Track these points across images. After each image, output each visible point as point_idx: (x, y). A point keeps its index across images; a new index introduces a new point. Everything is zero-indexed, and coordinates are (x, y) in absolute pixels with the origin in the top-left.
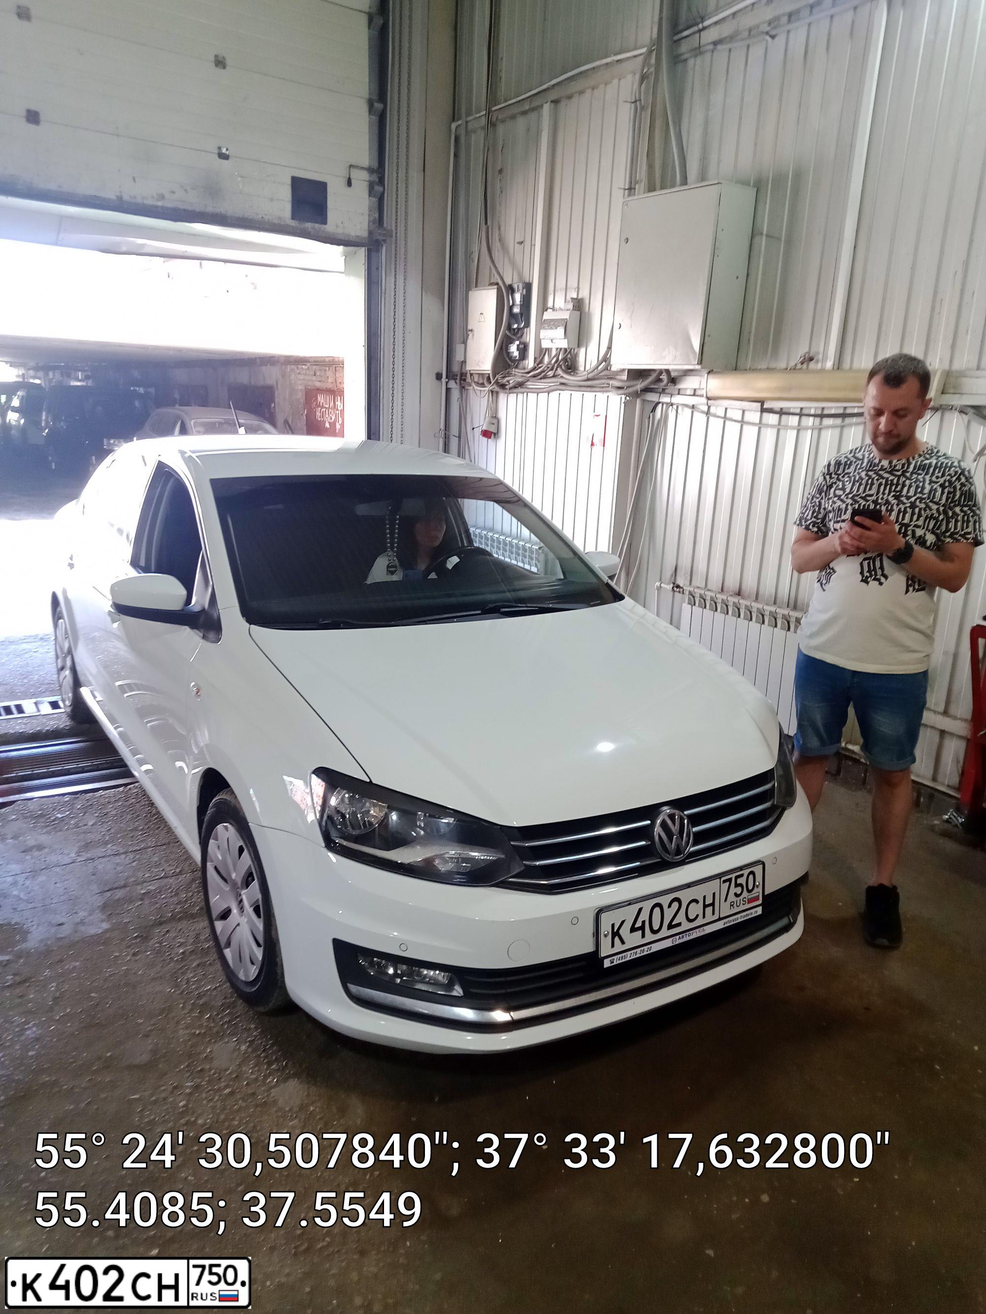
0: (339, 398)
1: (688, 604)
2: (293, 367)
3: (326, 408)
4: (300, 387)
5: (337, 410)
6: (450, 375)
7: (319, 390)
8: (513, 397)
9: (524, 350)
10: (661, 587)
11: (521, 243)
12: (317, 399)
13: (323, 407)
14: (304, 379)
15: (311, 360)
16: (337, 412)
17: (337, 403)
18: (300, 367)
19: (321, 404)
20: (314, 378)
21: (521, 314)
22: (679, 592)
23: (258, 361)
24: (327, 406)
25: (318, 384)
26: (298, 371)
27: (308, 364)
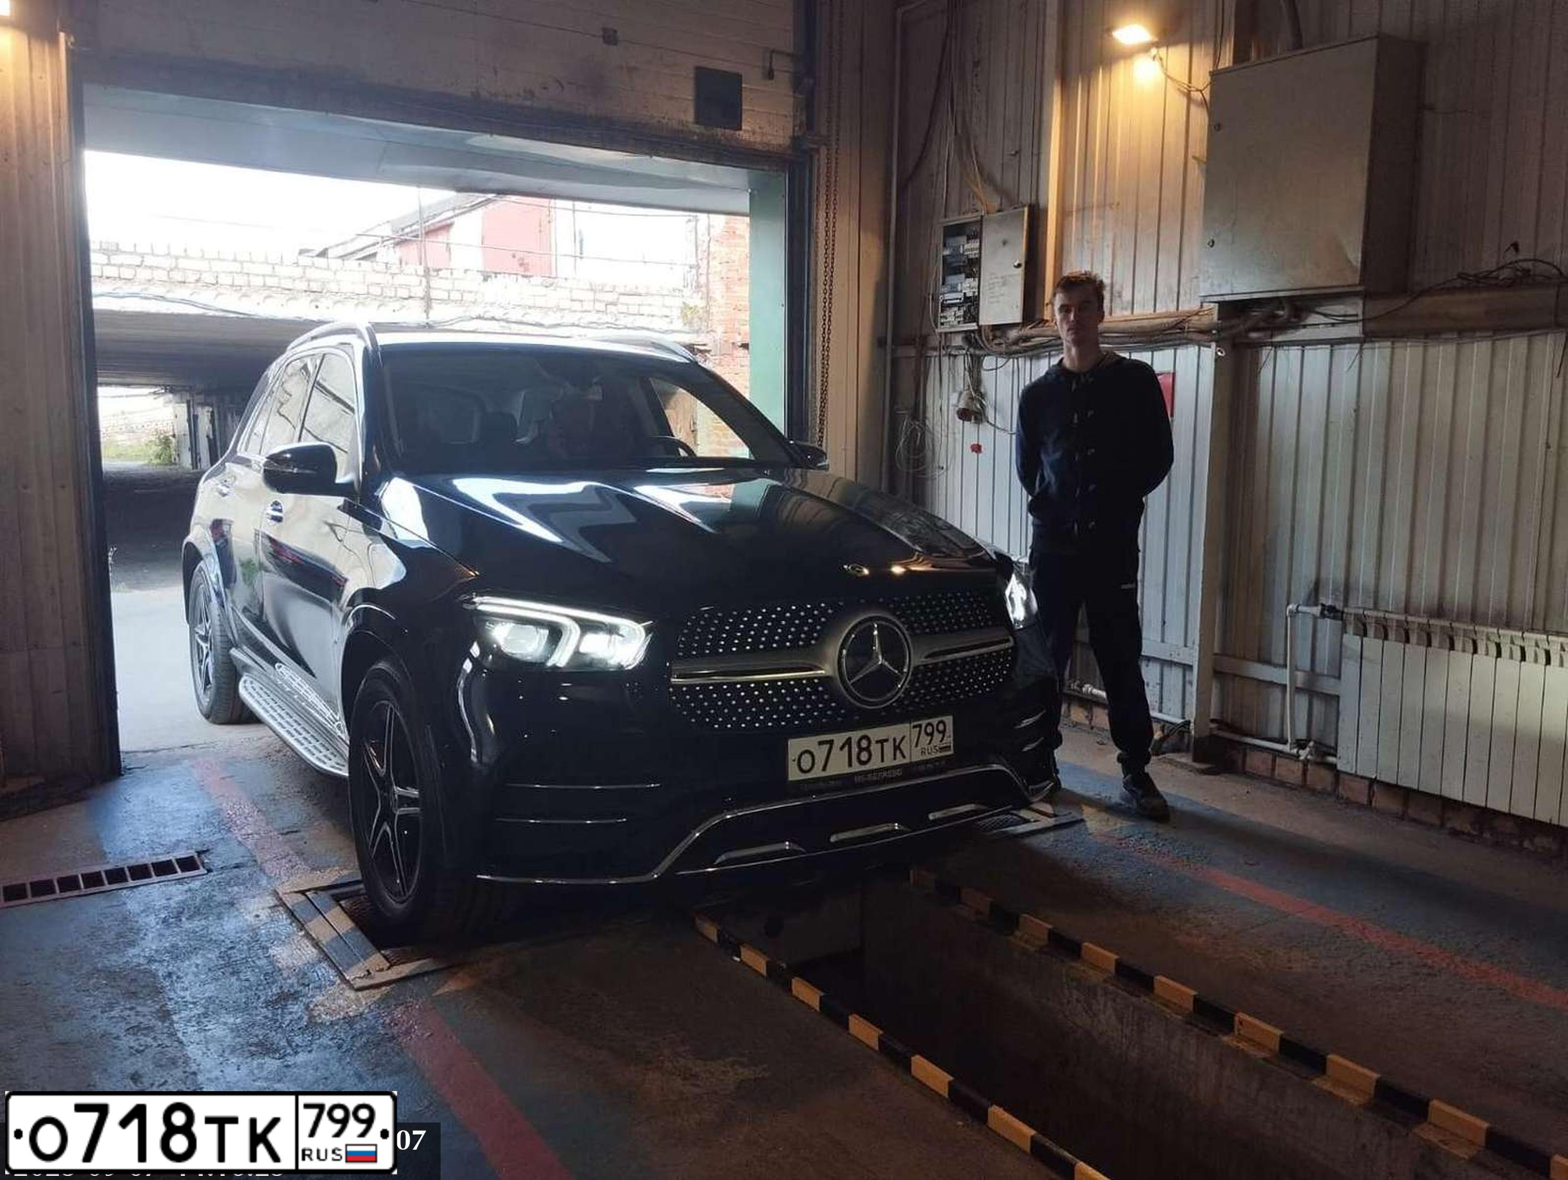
1: (1355, 634)
6: (898, 341)
10: (1298, 612)
11: (1014, 154)
22: (1334, 618)
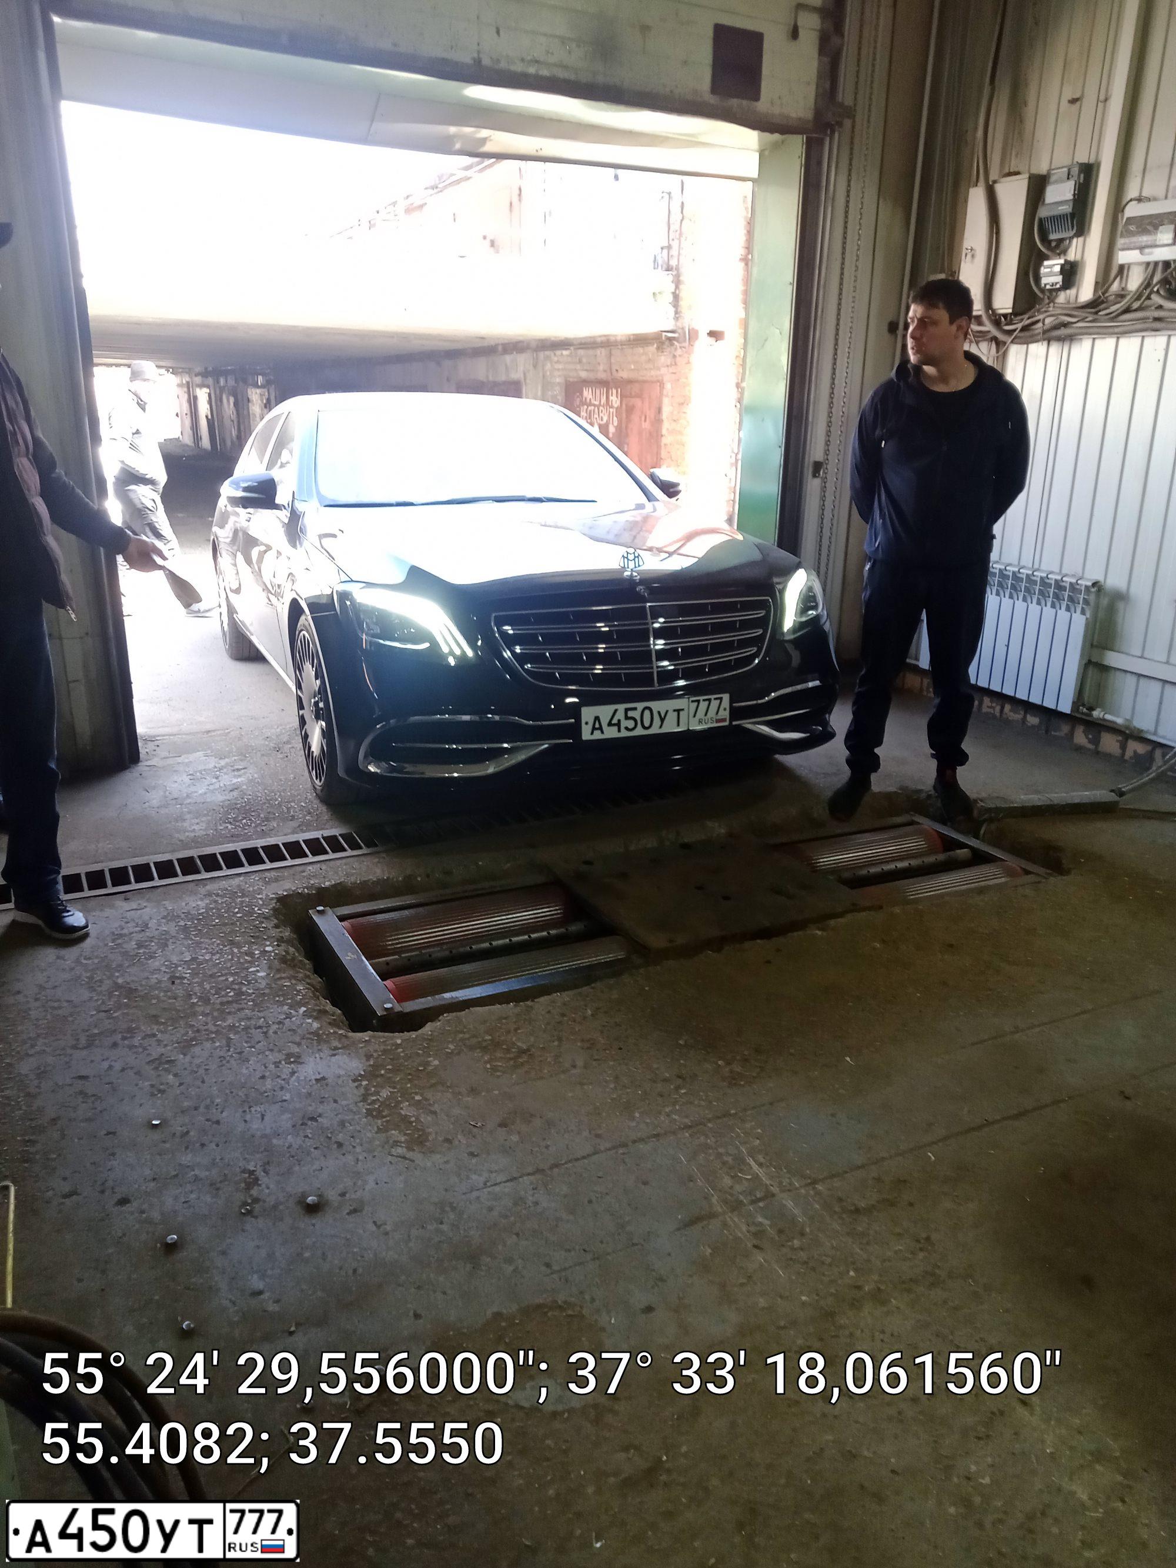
0: (614, 391)
2: (547, 353)
3: (595, 405)
4: (558, 380)
5: (612, 407)
7: (586, 383)
8: (1037, 349)
9: (1070, 273)
11: (1073, 101)
12: (581, 394)
13: (590, 404)
14: (562, 369)
15: (575, 343)
16: (611, 410)
17: (611, 398)
18: (558, 352)
19: (588, 400)
20: (578, 367)
21: (1073, 215)
23: (500, 348)
24: (597, 403)
25: (583, 375)
26: (556, 359)
27: (572, 348)
